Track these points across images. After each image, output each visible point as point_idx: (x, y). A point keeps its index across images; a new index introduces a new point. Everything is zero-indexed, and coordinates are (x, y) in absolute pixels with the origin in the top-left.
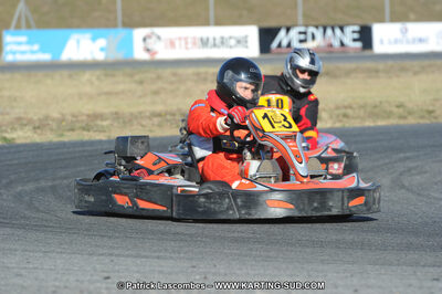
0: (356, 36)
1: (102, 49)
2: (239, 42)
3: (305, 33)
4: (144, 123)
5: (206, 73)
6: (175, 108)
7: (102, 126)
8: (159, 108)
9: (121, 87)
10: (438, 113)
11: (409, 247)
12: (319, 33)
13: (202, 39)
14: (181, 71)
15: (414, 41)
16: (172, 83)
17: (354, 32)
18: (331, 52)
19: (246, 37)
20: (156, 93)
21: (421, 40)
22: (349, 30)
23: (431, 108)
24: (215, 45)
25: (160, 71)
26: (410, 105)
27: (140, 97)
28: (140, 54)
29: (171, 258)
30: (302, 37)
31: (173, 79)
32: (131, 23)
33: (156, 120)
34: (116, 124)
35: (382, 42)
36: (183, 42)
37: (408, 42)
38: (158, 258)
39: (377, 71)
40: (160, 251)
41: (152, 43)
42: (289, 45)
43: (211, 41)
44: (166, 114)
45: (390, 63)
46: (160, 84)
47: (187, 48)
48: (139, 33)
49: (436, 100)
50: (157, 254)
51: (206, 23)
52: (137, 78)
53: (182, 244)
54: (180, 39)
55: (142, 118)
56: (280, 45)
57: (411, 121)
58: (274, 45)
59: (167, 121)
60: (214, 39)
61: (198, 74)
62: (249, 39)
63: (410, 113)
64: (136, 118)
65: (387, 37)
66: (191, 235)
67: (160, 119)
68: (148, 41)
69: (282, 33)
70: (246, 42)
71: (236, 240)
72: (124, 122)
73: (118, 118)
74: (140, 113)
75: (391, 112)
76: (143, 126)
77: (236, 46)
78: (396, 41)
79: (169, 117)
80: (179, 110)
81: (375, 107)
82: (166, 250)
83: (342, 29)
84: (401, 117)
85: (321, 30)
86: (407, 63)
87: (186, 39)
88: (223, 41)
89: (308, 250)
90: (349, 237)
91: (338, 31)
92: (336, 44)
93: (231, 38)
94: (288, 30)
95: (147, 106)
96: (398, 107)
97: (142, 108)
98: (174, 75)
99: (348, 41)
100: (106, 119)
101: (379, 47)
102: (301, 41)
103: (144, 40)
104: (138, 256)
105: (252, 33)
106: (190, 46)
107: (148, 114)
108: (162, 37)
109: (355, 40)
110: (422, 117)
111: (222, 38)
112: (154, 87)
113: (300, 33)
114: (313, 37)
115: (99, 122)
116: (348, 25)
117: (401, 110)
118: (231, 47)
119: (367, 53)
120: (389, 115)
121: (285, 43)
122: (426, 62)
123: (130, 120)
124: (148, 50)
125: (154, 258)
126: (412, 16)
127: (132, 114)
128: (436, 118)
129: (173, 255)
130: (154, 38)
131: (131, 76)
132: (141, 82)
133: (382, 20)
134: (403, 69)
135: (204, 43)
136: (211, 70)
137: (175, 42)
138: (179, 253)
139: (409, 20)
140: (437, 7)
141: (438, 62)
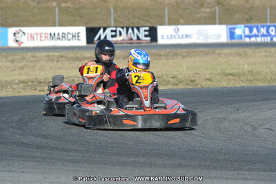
0: (147, 33)
2: (74, 36)
3: (115, 31)
4: (14, 87)
5: (53, 56)
6: (34, 78)
8: (24, 78)
10: (197, 82)
11: (180, 166)
12: (124, 32)
13: (51, 34)
14: (37, 54)
15: (182, 37)
16: (32, 62)
17: (145, 31)
18: (131, 43)
19: (78, 33)
20: (22, 68)
21: (187, 36)
22: (142, 30)
23: (193, 79)
24: (59, 38)
25: (25, 54)
26: (180, 77)
27: (12, 71)
28: (11, 43)
29: (31, 172)
30: (114, 33)
31: (32, 59)
32: (7, 24)
33: (22, 85)
35: (162, 36)
36: (39, 36)
37: (179, 38)
38: (23, 172)
39: (160, 55)
40: (24, 168)
41: (19, 37)
42: (106, 37)
44: (28, 82)
45: (168, 50)
46: (25, 63)
47: (41, 40)
48: (11, 30)
49: (196, 74)
50: (22, 170)
51: (55, 26)
52: (10, 58)
54: (37, 34)
55: (13, 84)
56: (100, 37)
57: (181, 86)
58: (96, 38)
59: (29, 86)
60: (59, 34)
61: (49, 56)
62: (80, 35)
63: (180, 82)
64: (9, 83)
65: (166, 34)
66: (44, 158)
67: (24, 85)
68: (17, 35)
69: (101, 30)
70: (78, 36)
71: (72, 161)
72: (2, 86)
74: (12, 81)
75: (168, 81)
76: (14, 89)
77: (72, 39)
78: (172, 37)
79: (30, 83)
80: (36, 79)
83: (138, 29)
85: (125, 29)
86: (179, 50)
87: (41, 34)
88: (64, 36)
89: (117, 168)
90: (142, 160)
91: (136, 30)
92: (135, 38)
93: (69, 33)
94: (105, 29)
95: (16, 76)
96: (173, 78)
97: (13, 78)
98: (33, 57)
99: (142, 36)
101: (161, 41)
102: (113, 36)
104: (10, 171)
105: (82, 31)
106: (43, 39)
107: (17, 81)
108: (26, 32)
109: (146, 36)
110: (187, 85)
111: (63, 33)
112: (20, 65)
113: (112, 31)
114: (120, 34)
116: (142, 27)
117: (174, 80)
118: (70, 40)
119: (154, 44)
120: (167, 83)
121: (102, 38)
122: (190, 50)
123: (6, 85)
124: (17, 41)
126: (182, 21)
127: (6, 81)
128: (196, 85)
129: (32, 170)
131: (6, 57)
132: (12, 61)
133: (163, 24)
134: (176, 54)
135: (52, 36)
136: (57, 54)
137: (34, 36)
138: (36, 169)
139: (180, 24)
140: (198, 15)
141: (198, 50)
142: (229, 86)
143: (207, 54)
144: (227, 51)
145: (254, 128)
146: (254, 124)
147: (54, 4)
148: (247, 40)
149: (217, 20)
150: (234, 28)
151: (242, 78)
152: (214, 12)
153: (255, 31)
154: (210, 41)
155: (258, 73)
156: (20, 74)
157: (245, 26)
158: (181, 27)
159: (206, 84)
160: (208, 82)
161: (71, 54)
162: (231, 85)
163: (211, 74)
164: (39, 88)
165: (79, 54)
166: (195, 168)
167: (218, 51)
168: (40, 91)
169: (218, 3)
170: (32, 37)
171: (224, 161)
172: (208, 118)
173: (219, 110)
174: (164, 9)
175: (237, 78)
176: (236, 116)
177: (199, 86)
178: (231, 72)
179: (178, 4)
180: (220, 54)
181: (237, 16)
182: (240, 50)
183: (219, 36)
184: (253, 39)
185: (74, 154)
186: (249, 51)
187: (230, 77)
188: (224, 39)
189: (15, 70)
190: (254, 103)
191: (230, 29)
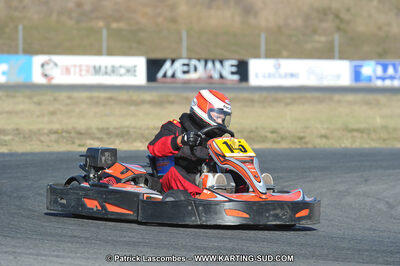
0: (234, 69)
1: (4, 73)
2: (128, 71)
3: (188, 65)
4: (42, 138)
5: (99, 97)
6: (70, 127)
7: (5, 141)
8: (56, 126)
9: (20, 107)
10: (307, 139)
12: (200, 66)
13: (95, 67)
14: (76, 94)
15: (286, 76)
16: (67, 105)
17: (232, 66)
18: (211, 83)
19: (135, 67)
20: (53, 113)
21: (292, 75)
22: (227, 64)
23: (302, 135)
24: (106, 73)
25: (57, 94)
26: (283, 132)
27: (38, 117)
28: (38, 78)
29: (69, 257)
30: (185, 68)
31: (69, 101)
32: (31, 51)
33: (53, 137)
34: (17, 139)
35: (257, 76)
36: (77, 69)
37: (280, 76)
38: (57, 256)
39: (252, 101)
40: (59, 251)
41: (49, 70)
42: (173, 76)
43: (103, 69)
44: (62, 132)
45: (265, 94)
46: (56, 106)
47: (81, 75)
48: (38, 60)
49: (307, 128)
50: (56, 253)
51: (99, 53)
52: (35, 99)
53: (78, 246)
54: (75, 66)
55: (40, 134)
56: (165, 76)
57: (284, 145)
58: (160, 74)
59: (63, 138)
60: (106, 67)
61: (91, 98)
62: (137, 69)
63: (283, 139)
64: (35, 134)
65: (262, 71)
66: (87, 239)
67: (57, 136)
68: (46, 67)
69: (168, 64)
70: (135, 71)
71: (127, 244)
72: (24, 137)
73: (19, 134)
74: (39, 130)
75: (266, 137)
76: (42, 142)
77: (125, 75)
78: (270, 76)
79: (64, 134)
80: (74, 128)
81: (252, 132)
82: (64, 250)
83: (221, 62)
84: (275, 142)
85: (203, 63)
86: (280, 95)
87: (80, 66)
88: (114, 70)
90: (229, 244)
91: (218, 65)
92: (216, 76)
93: (121, 67)
94: (173, 61)
95: (44, 124)
96: (272, 132)
97: (41, 126)
98: (69, 98)
99: (226, 73)
100: (8, 134)
101: (255, 80)
102: (185, 72)
103: (43, 66)
104: (37, 255)
105: (140, 63)
106: (84, 73)
107: (46, 131)
108: (59, 64)
109: (233, 73)
110: (293, 143)
111: (113, 67)
112: (51, 109)
113: (184, 65)
114: (196, 69)
115: (3, 137)
116: (228, 59)
117: (274, 136)
118: (121, 75)
119: (244, 85)
120: (264, 139)
121: (169, 74)
122: (296, 95)
123: (30, 137)
124: (45, 76)
125: (53, 256)
126: (285, 53)
127: (30, 131)
128: (306, 143)
129: (71, 255)
130: (52, 64)
131: (30, 97)
132: (39, 104)
133: (257, 56)
134: (276, 101)
135: (97, 70)
136: (103, 95)
137: (70, 69)
138: (76, 253)
139: (282, 57)
140: (309, 46)
141: (308, 95)
142: (354, 146)
143: (320, 101)
144: (350, 97)
145: (391, 206)
146: (391, 201)
147: (101, 24)
148: (379, 83)
149: (337, 54)
150: (361, 66)
151: (373, 136)
152: (331, 43)
153: (390, 71)
154: (326, 83)
155: (395, 129)
156: (50, 122)
157: (377, 64)
158: (283, 62)
159: (321, 143)
160: (324, 140)
161: (123, 96)
162: (357, 145)
163: (328, 128)
164: (77, 142)
165: (136, 96)
166: (307, 258)
167: (337, 97)
168: (80, 145)
169: (339, 29)
170: (67, 70)
171: (348, 249)
172: (324, 190)
173: (339, 180)
174: (259, 36)
175: (365, 136)
176: (363, 188)
177: (310, 146)
178: (356, 126)
179: (280, 28)
180: (339, 102)
181: (366, 48)
182: (370, 97)
183: (338, 77)
184: (388, 83)
185: (130, 235)
186: (382, 98)
187: (356, 134)
188: (346, 80)
189: (43, 115)
190: (391, 171)
191: (356, 67)
